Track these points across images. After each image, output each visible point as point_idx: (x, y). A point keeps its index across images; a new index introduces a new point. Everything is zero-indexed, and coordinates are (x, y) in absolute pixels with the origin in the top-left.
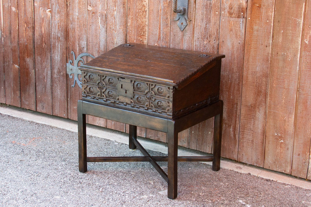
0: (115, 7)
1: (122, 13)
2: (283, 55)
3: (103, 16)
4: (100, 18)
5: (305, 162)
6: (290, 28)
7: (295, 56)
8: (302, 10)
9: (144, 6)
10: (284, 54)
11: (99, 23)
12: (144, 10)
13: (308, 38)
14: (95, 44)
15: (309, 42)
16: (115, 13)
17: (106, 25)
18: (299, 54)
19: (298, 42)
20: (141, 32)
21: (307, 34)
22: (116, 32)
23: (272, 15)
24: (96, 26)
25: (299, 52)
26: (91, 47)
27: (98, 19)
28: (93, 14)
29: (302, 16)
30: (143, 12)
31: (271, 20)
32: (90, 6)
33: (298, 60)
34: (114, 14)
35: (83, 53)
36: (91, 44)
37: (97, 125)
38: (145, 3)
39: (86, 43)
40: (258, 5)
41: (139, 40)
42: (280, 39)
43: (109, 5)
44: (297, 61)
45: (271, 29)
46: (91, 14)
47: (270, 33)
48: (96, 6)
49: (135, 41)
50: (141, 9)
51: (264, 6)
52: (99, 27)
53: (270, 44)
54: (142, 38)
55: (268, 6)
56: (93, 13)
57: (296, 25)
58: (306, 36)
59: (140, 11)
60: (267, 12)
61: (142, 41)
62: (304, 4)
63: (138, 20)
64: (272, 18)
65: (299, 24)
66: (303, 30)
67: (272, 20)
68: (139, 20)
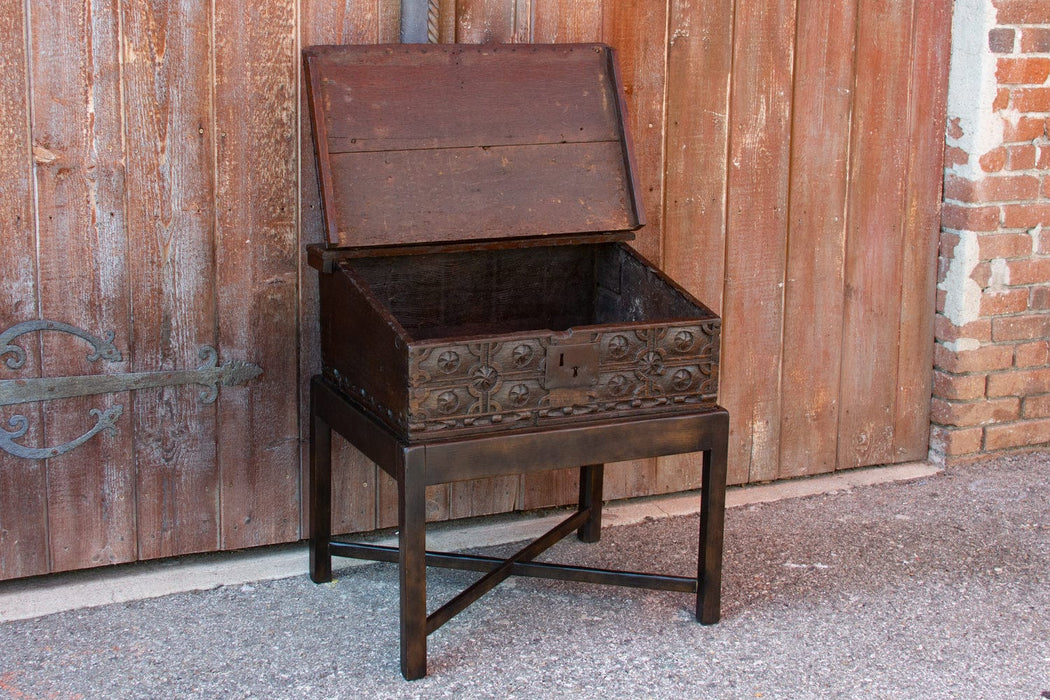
0: (163, 139)
1: (196, 157)
2: (687, 204)
3: (109, 174)
4: (94, 186)
5: (744, 445)
6: (701, 136)
7: (715, 200)
8: (726, 92)
9: (283, 125)
10: (690, 201)
11: (93, 202)
12: (282, 136)
13: (739, 155)
14: (73, 280)
15: (742, 162)
16: (164, 158)
17: (125, 206)
18: (724, 195)
19: (719, 168)
20: (271, 209)
21: (737, 144)
22: (166, 223)
23: (661, 108)
24: (79, 217)
25: (724, 191)
26: (54, 296)
27: (87, 189)
28: (61, 176)
29: (725, 105)
30: (277, 142)
31: (660, 121)
32: (47, 147)
33: (724, 208)
34: (158, 165)
35: (18, 322)
36: (54, 285)
37: (95, 563)
38: (285, 113)
39: (31, 284)
40: (626, 88)
41: (265, 235)
42: (681, 167)
43: (135, 136)
44: (721, 211)
45: (660, 143)
46: (51, 175)
47: (660, 154)
48: (75, 143)
49: (248, 241)
50: (269, 136)
51: (639, 88)
52: (94, 218)
53: (659, 181)
54: (275, 227)
55: (651, 87)
56: (60, 172)
57: (713, 127)
58: (736, 151)
59: (266, 140)
60: (648, 103)
61: (276, 235)
62: (729, 75)
63: (258, 173)
64: (661, 117)
65: (721, 123)
66: (730, 137)
67: (663, 123)
68: (264, 172)
